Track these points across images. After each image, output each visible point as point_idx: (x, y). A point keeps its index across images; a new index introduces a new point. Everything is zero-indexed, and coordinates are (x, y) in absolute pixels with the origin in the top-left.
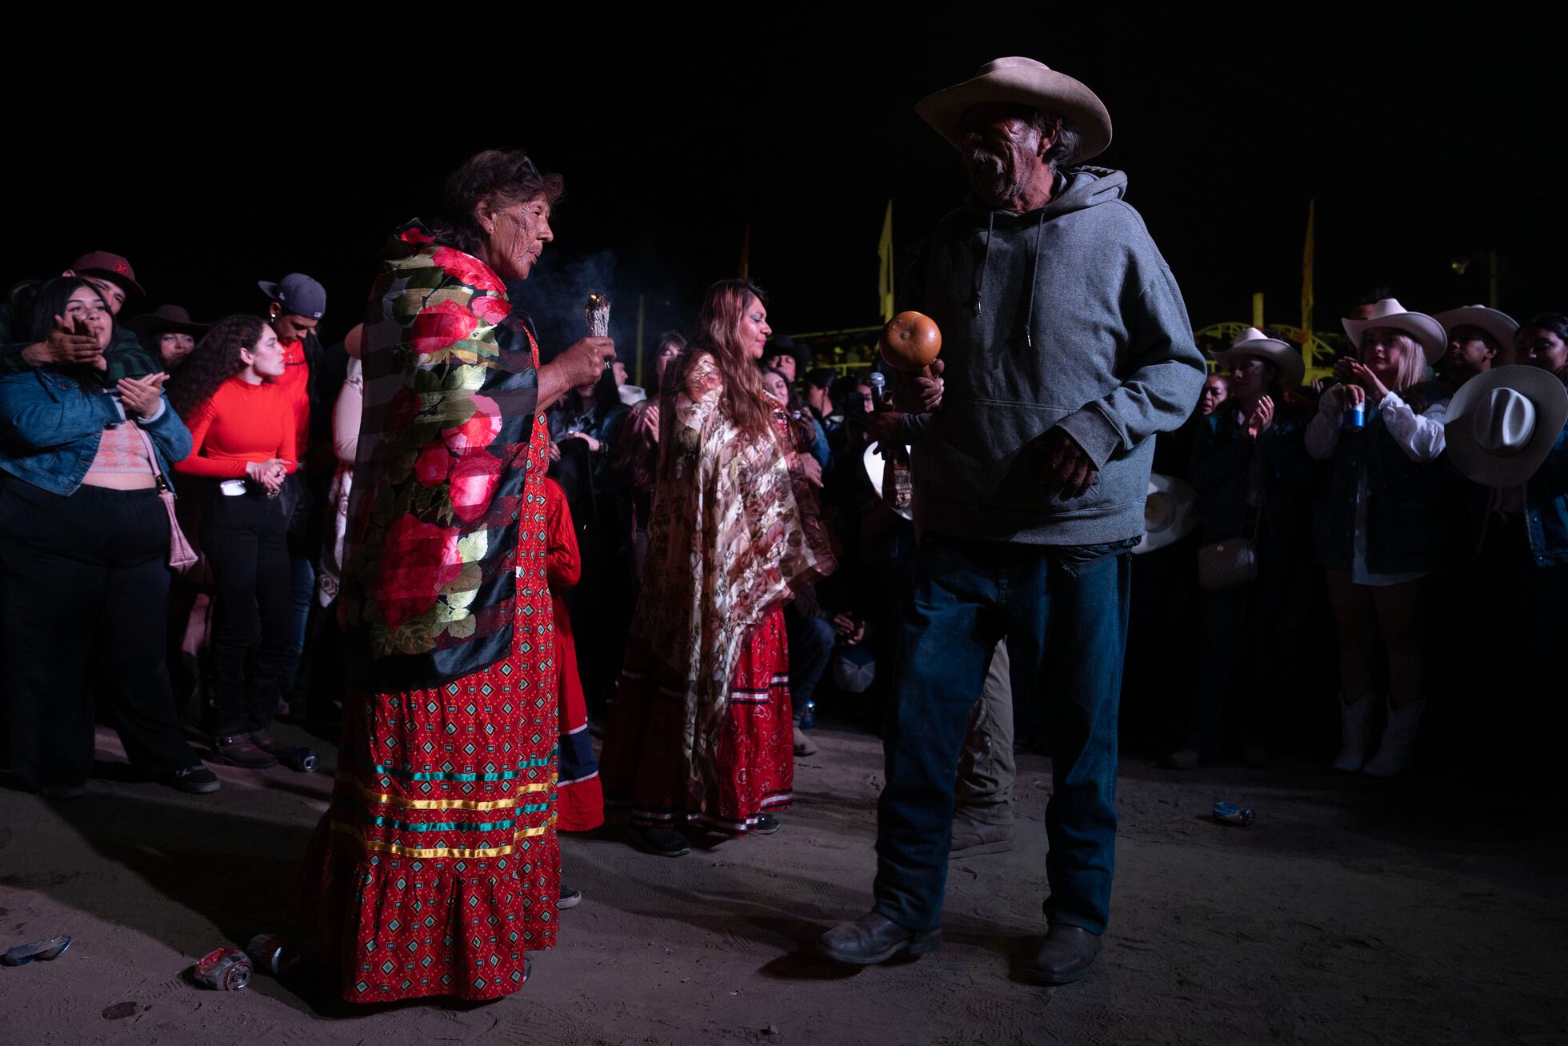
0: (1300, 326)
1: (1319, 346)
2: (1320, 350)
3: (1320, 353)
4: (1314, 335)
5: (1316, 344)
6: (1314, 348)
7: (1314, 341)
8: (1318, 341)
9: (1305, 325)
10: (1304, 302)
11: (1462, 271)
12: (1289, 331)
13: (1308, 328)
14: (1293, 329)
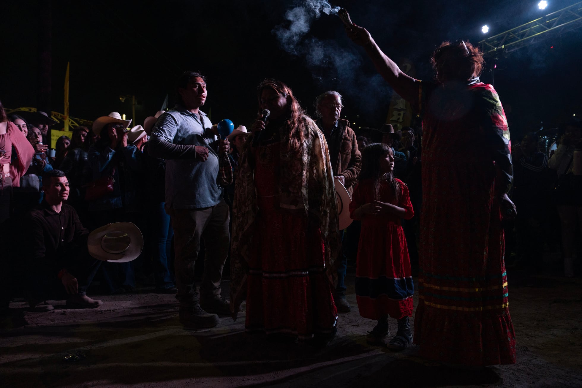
0: (63, 114)
1: (72, 123)
2: (72, 124)
3: (72, 126)
4: (69, 118)
5: (71, 122)
6: (70, 123)
7: (70, 121)
8: (72, 120)
9: (66, 113)
10: (65, 104)
11: (123, 101)
12: (58, 115)
13: (67, 115)
14: (60, 114)
